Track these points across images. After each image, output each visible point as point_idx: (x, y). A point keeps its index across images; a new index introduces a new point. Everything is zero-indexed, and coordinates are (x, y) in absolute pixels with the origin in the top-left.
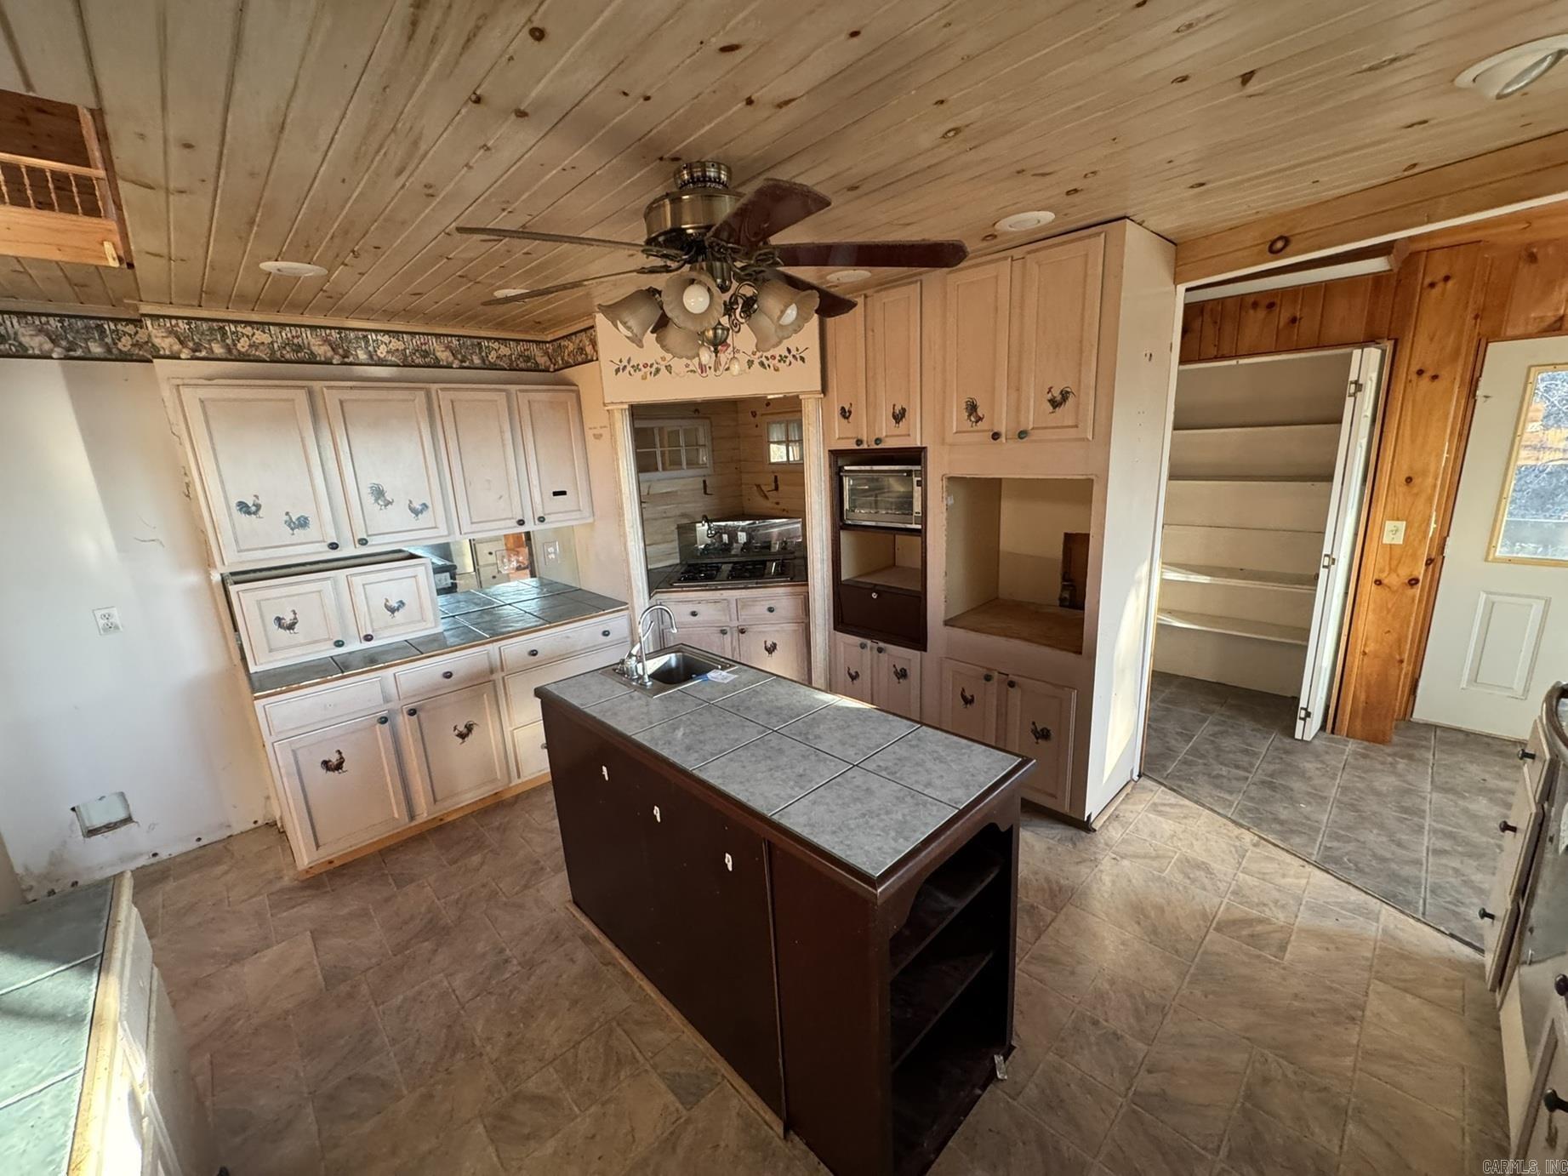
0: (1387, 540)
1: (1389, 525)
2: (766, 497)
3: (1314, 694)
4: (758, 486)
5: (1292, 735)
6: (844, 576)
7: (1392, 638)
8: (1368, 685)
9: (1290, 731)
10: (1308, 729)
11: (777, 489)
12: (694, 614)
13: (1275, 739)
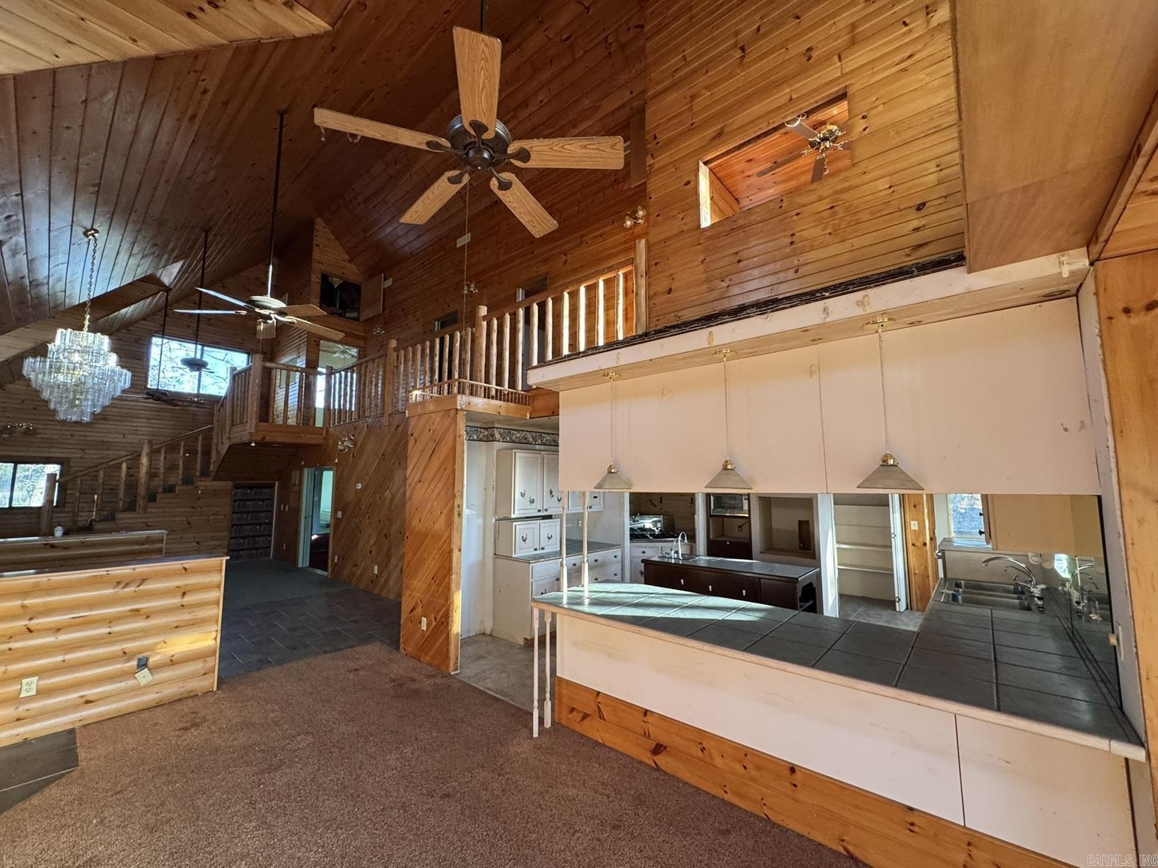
0: (913, 528)
1: (912, 522)
2: (655, 506)
3: (900, 591)
4: (651, 501)
5: (895, 610)
6: (711, 537)
7: (923, 567)
8: (919, 587)
9: (894, 609)
10: (901, 606)
11: (661, 502)
12: (644, 552)
13: (890, 612)
